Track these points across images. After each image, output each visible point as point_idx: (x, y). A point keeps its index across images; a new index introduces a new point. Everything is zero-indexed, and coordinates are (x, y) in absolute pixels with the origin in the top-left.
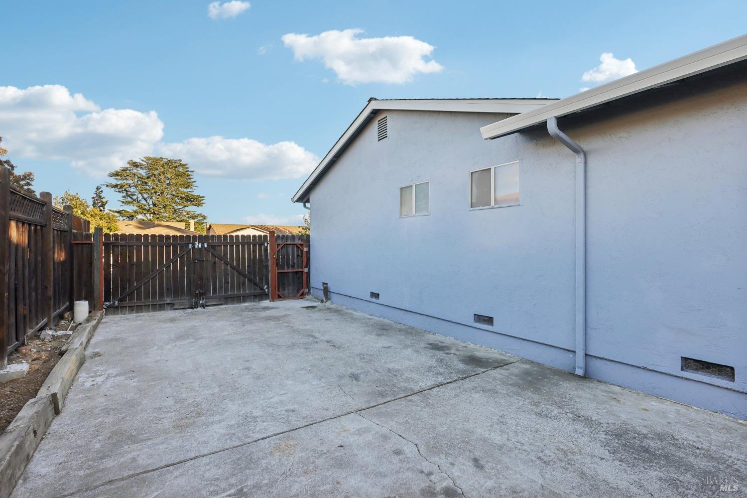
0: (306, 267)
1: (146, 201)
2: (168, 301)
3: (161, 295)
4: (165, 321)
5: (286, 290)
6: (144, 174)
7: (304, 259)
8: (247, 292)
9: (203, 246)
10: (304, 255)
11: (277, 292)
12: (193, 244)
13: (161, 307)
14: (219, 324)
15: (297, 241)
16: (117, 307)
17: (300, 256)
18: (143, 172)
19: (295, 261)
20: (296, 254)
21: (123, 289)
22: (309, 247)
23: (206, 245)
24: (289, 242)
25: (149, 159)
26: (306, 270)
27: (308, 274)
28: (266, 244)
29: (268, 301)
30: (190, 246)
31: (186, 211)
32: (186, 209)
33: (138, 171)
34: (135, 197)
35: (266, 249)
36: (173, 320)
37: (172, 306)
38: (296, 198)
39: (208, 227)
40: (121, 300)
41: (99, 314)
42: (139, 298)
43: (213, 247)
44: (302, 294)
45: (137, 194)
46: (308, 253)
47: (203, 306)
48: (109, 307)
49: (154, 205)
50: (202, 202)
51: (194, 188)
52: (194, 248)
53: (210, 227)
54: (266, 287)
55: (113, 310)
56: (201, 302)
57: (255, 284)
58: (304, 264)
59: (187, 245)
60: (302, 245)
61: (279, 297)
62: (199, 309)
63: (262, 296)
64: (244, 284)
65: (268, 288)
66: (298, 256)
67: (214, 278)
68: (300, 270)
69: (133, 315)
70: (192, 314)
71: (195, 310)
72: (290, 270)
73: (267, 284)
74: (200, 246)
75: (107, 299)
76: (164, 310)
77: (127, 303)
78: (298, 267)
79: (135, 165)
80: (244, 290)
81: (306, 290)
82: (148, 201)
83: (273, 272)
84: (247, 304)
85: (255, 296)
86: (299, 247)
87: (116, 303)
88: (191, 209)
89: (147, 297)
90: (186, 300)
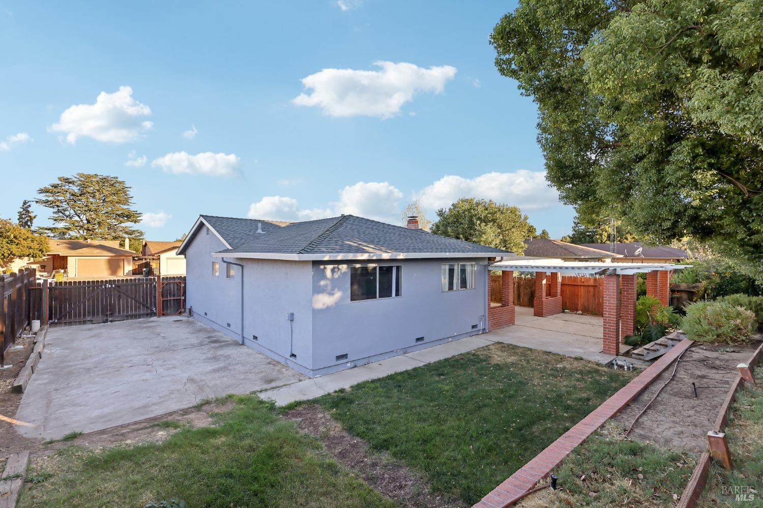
0: (183, 296)
1: (79, 217)
2: (89, 319)
3: (84, 315)
4: (86, 330)
5: (169, 310)
6: (76, 191)
7: (182, 291)
8: (141, 312)
9: (112, 286)
10: (182, 288)
11: (162, 312)
12: (105, 285)
13: (84, 322)
14: (115, 331)
15: (177, 281)
16: (56, 323)
17: (179, 289)
18: (75, 189)
19: (176, 293)
20: (176, 288)
21: (61, 312)
22: (185, 284)
23: (113, 286)
24: (171, 281)
25: (82, 175)
26: (183, 298)
27: (185, 300)
28: (154, 283)
29: (156, 317)
30: (103, 287)
31: (122, 227)
32: (123, 225)
33: (70, 188)
34: (67, 213)
35: (155, 286)
36: (90, 330)
37: (91, 322)
38: (178, 253)
39: (144, 244)
40: (58, 319)
41: (46, 327)
42: (70, 317)
43: (119, 286)
44: (180, 313)
45: (69, 209)
46: (185, 287)
47: (111, 321)
48: (51, 323)
49: (89, 222)
50: (138, 219)
51: (130, 204)
52: (105, 287)
53: (146, 244)
54: (154, 309)
55: (53, 324)
56: (110, 319)
57: (147, 307)
58: (182, 294)
59: (101, 286)
60: (180, 283)
61: (163, 315)
62: (109, 323)
63: (152, 314)
64: (139, 307)
65: (156, 309)
66: (178, 289)
67: (119, 305)
68: (179, 298)
69: (67, 327)
70: (104, 326)
71: (106, 323)
72: (172, 298)
73: (155, 307)
74: (110, 286)
75: (50, 318)
76: (86, 324)
77: (63, 320)
78: (178, 296)
79: (68, 181)
80: (140, 311)
81: (183, 310)
82: (81, 217)
83: (159, 299)
84: (141, 320)
85: (147, 315)
86: (178, 285)
87: (56, 321)
88: (128, 224)
89: (75, 316)
90: (100, 317)
